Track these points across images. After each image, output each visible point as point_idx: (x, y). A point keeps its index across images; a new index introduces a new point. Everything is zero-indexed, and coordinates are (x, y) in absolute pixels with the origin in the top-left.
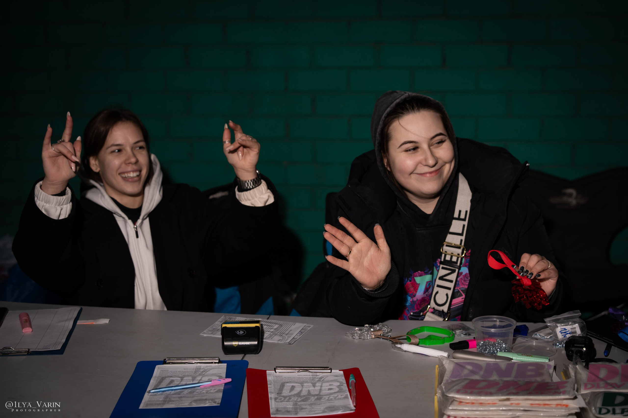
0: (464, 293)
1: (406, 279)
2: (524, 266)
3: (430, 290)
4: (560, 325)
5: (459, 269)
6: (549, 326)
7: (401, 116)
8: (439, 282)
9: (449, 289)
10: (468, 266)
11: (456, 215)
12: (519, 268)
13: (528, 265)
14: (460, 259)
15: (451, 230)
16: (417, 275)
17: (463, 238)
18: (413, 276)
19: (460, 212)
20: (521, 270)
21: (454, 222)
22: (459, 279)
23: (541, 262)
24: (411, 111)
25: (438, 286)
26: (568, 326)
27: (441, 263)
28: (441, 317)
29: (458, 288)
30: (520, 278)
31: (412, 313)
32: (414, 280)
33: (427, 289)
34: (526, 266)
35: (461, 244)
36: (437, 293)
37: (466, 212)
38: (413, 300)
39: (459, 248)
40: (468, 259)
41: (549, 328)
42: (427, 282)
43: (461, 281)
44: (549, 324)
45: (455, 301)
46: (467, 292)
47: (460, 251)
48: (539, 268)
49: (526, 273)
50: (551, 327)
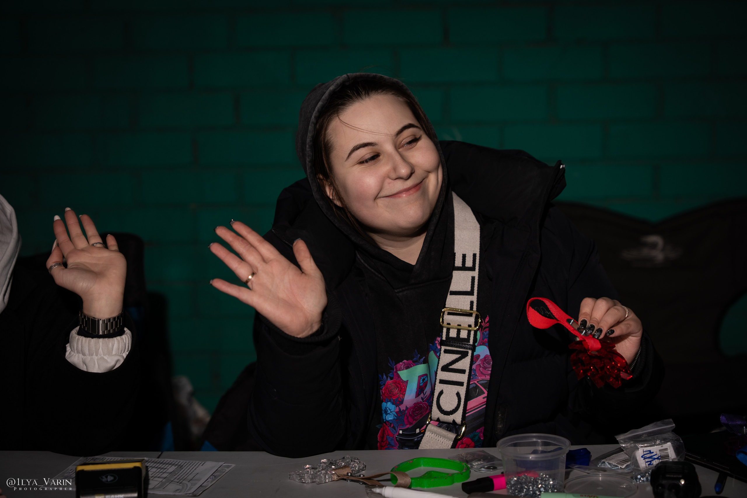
0: (485, 388)
1: (385, 377)
2: (586, 319)
3: (428, 389)
4: (642, 445)
5: (474, 350)
6: (624, 447)
7: (343, 109)
8: (442, 375)
9: (461, 384)
10: (487, 344)
11: (458, 262)
12: (579, 322)
13: (592, 317)
14: (472, 333)
15: (453, 287)
16: (402, 367)
17: (474, 298)
18: (395, 370)
19: (464, 256)
20: (582, 327)
21: (455, 273)
22: (474, 367)
23: (612, 309)
24: (357, 98)
25: (442, 382)
26: (656, 447)
27: (442, 343)
28: (453, 432)
29: (476, 382)
30: (581, 339)
31: (401, 432)
32: (399, 376)
33: (420, 389)
34: (589, 319)
35: (471, 308)
36: (441, 393)
37: (475, 255)
38: (400, 409)
39: (470, 315)
40: (487, 332)
41: (625, 451)
42: (420, 377)
43: (480, 370)
44: (624, 445)
45: (472, 403)
46: (490, 386)
47: (471, 320)
48: (610, 320)
49: (591, 330)
50: (627, 449)
